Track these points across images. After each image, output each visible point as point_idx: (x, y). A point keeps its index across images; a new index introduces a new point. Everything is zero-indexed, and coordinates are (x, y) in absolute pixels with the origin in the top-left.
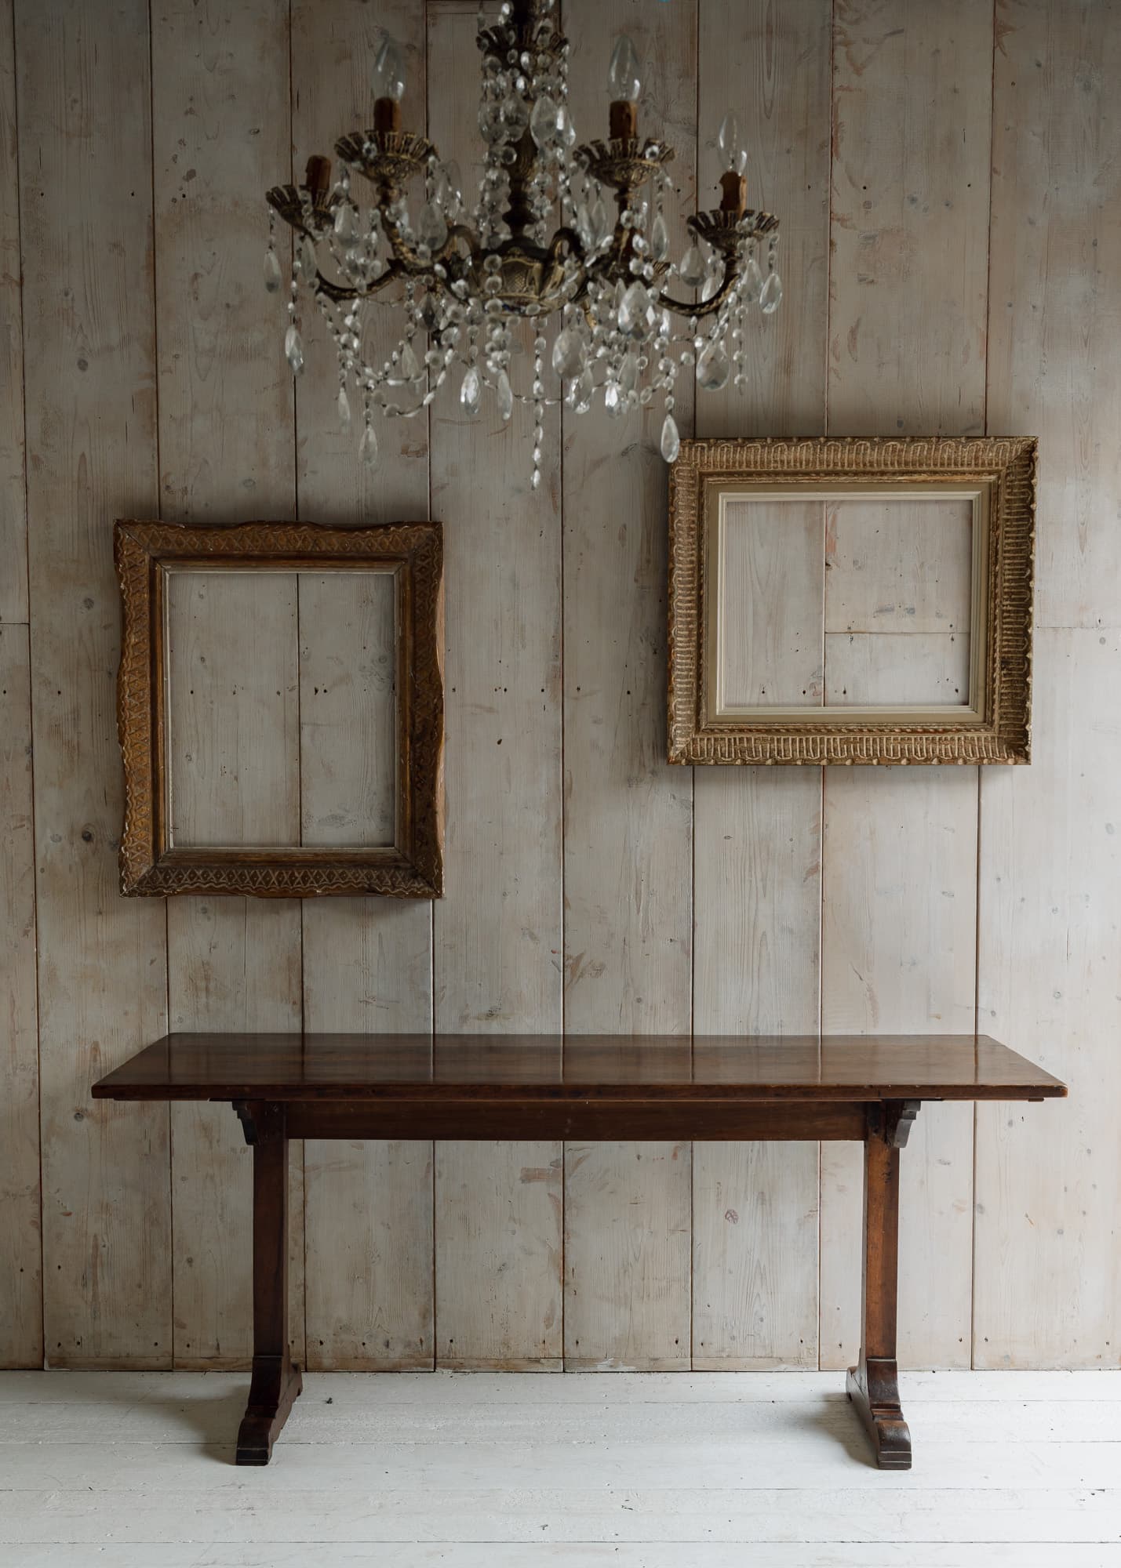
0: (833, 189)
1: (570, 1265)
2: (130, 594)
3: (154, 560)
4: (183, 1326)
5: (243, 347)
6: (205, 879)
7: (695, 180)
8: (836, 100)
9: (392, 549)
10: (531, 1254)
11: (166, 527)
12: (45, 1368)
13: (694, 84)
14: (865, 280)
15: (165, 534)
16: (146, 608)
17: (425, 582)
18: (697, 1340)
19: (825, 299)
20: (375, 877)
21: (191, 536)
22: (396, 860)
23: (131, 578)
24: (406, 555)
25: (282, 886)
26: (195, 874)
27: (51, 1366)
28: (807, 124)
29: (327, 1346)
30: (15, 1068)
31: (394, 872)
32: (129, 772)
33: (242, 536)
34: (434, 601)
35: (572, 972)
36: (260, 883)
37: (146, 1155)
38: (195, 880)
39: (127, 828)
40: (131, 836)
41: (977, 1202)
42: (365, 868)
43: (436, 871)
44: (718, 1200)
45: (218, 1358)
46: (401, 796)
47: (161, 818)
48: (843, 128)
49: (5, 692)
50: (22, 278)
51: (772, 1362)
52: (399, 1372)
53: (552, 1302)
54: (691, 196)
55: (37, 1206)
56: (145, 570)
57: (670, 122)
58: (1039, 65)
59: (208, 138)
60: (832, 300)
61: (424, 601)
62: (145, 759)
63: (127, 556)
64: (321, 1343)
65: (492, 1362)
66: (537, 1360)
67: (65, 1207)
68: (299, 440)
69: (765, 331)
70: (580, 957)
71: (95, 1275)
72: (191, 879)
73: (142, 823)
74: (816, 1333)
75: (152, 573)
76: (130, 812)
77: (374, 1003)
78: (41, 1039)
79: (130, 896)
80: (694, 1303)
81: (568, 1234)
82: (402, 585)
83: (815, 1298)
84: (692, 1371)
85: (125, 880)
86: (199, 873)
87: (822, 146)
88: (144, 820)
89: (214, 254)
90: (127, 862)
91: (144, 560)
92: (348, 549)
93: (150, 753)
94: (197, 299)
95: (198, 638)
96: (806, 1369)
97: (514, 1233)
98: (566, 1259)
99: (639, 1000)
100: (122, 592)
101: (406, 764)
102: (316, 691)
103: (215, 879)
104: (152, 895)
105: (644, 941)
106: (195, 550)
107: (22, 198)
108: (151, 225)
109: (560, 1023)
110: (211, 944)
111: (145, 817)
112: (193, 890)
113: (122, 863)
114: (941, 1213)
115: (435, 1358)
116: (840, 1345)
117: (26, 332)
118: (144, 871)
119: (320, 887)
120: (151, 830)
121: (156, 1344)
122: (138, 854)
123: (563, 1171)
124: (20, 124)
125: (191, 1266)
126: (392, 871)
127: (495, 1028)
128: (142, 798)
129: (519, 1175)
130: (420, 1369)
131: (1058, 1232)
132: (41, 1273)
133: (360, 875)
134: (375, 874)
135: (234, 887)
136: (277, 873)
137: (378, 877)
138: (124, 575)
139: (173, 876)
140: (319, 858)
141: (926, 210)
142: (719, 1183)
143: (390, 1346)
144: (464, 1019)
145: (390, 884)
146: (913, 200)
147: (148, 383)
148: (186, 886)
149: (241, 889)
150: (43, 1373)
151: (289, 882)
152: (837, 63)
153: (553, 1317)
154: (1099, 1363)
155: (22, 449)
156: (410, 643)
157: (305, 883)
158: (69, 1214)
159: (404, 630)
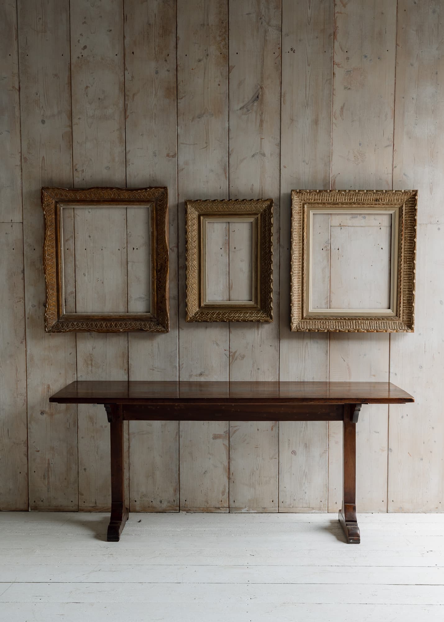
0: (334, 53)
1: (231, 472)
2: (48, 216)
3: (57, 203)
4: (82, 495)
5: (105, 115)
6: (77, 326)
7: (281, 49)
8: (335, 17)
9: (148, 197)
10: (217, 467)
11: (61, 190)
12: (29, 511)
13: (280, 11)
14: (347, 88)
15: (61, 193)
16: (54, 221)
17: (161, 210)
18: (281, 500)
19: (331, 95)
20: (143, 325)
21: (71, 193)
22: (151, 318)
23: (48, 210)
24: (154, 200)
25: (107, 328)
26: (74, 324)
27: (31, 510)
28: (324, 27)
29: (138, 503)
30: (17, 395)
31: (150, 323)
32: (48, 285)
33: (90, 193)
34: (165, 218)
35: (232, 358)
36: (99, 327)
37: (68, 428)
38: (74, 326)
39: (47, 306)
40: (49, 309)
41: (389, 448)
42: (139, 321)
43: (166, 322)
44: (289, 447)
45: (96, 507)
46: (152, 293)
47: (60, 302)
48: (339, 28)
49: (13, 249)
50: (19, 88)
51: (310, 509)
52: (166, 513)
53: (225, 486)
54: (279, 55)
55: (26, 448)
56: (53, 206)
57: (271, 26)
58: (415, 3)
59: (91, 33)
60: (334, 96)
61: (161, 218)
62: (54, 279)
63: (46, 201)
64: (136, 501)
65: (201, 509)
66: (219, 508)
67: (37, 449)
68: (127, 151)
69: (308, 108)
70: (236, 352)
71: (48, 475)
72: (72, 326)
73: (53, 304)
74: (327, 498)
75: (56, 207)
76: (48, 300)
77: (156, 370)
78: (28, 383)
79: (49, 333)
80: (279, 486)
81: (231, 460)
82: (152, 211)
83: (326, 485)
84: (278, 513)
85: (46, 326)
86: (75, 323)
87: (330, 35)
88: (54, 303)
89: (94, 78)
90: (47, 319)
91: (52, 203)
92: (131, 197)
93: (56, 277)
94: (87, 96)
95: (88, 228)
96: (323, 512)
97: (210, 459)
98: (230, 469)
99: (258, 369)
100: (44, 215)
101: (154, 281)
102: (134, 249)
103: (81, 326)
104: (57, 332)
105: (260, 346)
106: (72, 198)
107: (19, 56)
108: (70, 67)
109: (228, 378)
110: (93, 347)
111: (54, 302)
112: (73, 330)
113: (45, 320)
114: (375, 452)
115: (179, 507)
116: (336, 503)
117: (21, 110)
118: (54, 323)
119: (122, 329)
120: (56, 307)
121: (72, 501)
122: (51, 316)
123: (228, 435)
124: (19, 27)
125: (85, 471)
126: (150, 322)
127: (202, 379)
128: (53, 294)
129: (212, 437)
130: (173, 511)
131: (421, 460)
132: (27, 474)
133: (137, 324)
134: (143, 323)
135: (88, 329)
136: (105, 323)
137: (144, 325)
138: (45, 208)
139: (65, 325)
140: (121, 317)
141: (371, 60)
142: (289, 440)
143: (162, 502)
144: (191, 376)
145: (149, 327)
146: (366, 57)
147: (69, 129)
148: (70, 328)
149: (91, 330)
150: (28, 512)
151: (110, 327)
152: (336, 3)
153: (225, 492)
154: (437, 510)
155: (20, 154)
156: (155, 233)
157: (116, 327)
158: (39, 451)
159: (153, 229)
